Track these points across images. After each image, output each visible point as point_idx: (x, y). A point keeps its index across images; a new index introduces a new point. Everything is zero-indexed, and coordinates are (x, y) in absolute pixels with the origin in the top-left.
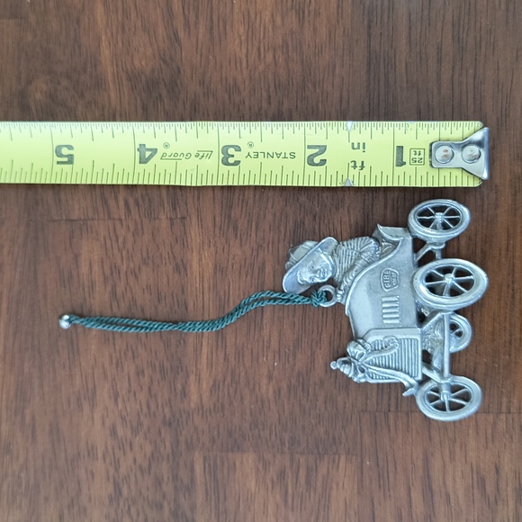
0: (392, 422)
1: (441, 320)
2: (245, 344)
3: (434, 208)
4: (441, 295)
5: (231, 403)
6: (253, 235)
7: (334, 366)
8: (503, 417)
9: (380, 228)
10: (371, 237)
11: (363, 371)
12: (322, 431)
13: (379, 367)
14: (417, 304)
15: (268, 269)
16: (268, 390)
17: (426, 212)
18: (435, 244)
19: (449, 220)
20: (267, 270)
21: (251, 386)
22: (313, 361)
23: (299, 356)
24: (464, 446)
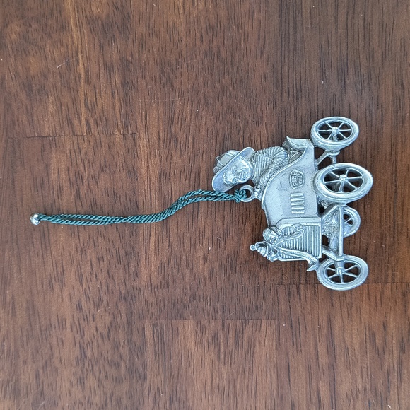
0: (302, 293)
1: (337, 211)
2: (185, 234)
3: (330, 124)
4: (337, 191)
5: (174, 281)
6: (190, 147)
7: (253, 248)
8: (389, 285)
9: (290, 140)
10: (281, 146)
11: (275, 252)
12: (247, 300)
13: (288, 248)
14: (318, 199)
15: (203, 173)
16: (203, 269)
17: (324, 126)
18: (332, 152)
19: (342, 132)
20: (201, 175)
21: (190, 266)
22: (239, 246)
23: (228, 242)
24: (359, 310)
